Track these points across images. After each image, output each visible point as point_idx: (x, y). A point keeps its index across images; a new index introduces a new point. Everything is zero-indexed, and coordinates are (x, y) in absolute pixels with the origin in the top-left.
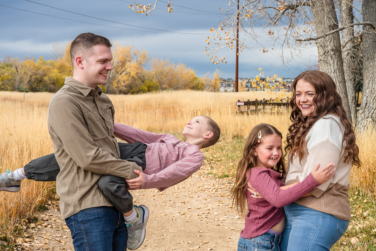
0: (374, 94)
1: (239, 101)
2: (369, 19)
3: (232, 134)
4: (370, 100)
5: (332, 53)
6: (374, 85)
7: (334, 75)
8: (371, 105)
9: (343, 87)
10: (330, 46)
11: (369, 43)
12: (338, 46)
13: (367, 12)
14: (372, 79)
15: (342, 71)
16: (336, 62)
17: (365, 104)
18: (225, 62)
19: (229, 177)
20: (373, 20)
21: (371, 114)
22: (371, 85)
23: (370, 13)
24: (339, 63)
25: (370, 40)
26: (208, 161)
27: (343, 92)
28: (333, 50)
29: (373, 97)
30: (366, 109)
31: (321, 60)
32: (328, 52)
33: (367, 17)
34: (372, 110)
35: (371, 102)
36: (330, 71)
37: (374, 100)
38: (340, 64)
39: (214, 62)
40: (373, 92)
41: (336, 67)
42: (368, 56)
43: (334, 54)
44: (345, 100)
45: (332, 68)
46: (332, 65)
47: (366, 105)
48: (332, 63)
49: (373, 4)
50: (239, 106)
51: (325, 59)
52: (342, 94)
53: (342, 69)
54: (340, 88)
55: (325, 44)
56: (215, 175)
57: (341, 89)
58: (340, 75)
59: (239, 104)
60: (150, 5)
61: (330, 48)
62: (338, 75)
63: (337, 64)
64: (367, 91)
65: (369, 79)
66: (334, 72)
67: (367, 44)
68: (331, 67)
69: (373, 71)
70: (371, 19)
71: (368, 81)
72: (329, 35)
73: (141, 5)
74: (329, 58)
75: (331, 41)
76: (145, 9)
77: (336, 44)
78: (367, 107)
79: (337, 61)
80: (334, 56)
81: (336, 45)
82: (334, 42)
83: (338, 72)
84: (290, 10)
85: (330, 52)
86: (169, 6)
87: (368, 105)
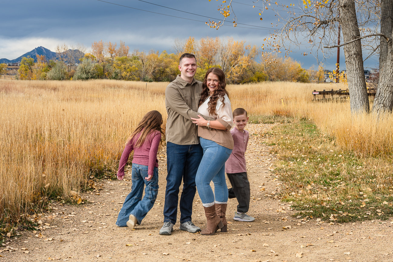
0: (385, 86)
1: (315, 91)
2: (385, 31)
4: (382, 91)
5: (354, 56)
6: (385, 80)
7: (356, 72)
8: (383, 95)
9: (362, 81)
10: (353, 51)
11: (384, 49)
12: (359, 51)
13: (384, 26)
14: (384, 75)
15: (362, 69)
16: (357, 62)
17: (379, 94)
18: (276, 62)
20: (388, 32)
21: (382, 101)
22: (383, 80)
23: (386, 26)
24: (359, 63)
25: (384, 47)
26: (269, 135)
27: (363, 84)
28: (355, 54)
29: (385, 89)
30: (379, 97)
31: (346, 61)
32: (352, 55)
33: (383, 29)
34: (384, 99)
35: (383, 92)
36: (353, 69)
37: (385, 91)
38: (361, 64)
39: (268, 62)
40: (385, 85)
41: (357, 67)
42: (383, 58)
43: (356, 57)
44: (364, 91)
45: (354, 67)
46: (354, 65)
47: (379, 95)
48: (354, 63)
49: (388, 19)
50: (315, 95)
51: (350, 61)
52: (362, 86)
54: (360, 82)
55: (349, 50)
57: (361, 82)
58: (361, 72)
59: (315, 93)
60: (219, 22)
61: (353, 52)
62: (359, 72)
63: (358, 64)
64: (381, 84)
65: (382, 75)
66: (356, 70)
67: (382, 49)
68: (353, 67)
69: (385, 69)
70: (386, 31)
71: (381, 76)
72: (353, 42)
73: (214, 22)
74: (352, 60)
75: (354, 47)
76: (216, 25)
77: (358, 49)
78: (380, 96)
79: (358, 62)
80: (356, 58)
81: (357, 50)
82: (356, 48)
83: (359, 70)
85: (353, 55)
86: (234, 22)
87: (381, 94)
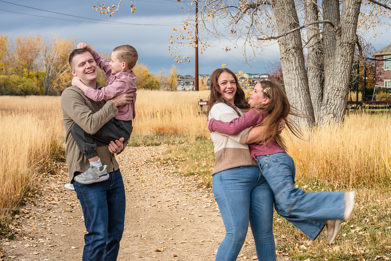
0: (335, 90)
1: (201, 100)
2: (329, 17)
3: (195, 135)
4: (331, 97)
5: (293, 51)
6: (334, 82)
7: (296, 72)
8: (332, 101)
9: (305, 84)
10: (291, 44)
11: (329, 40)
12: (299, 44)
13: (327, 10)
14: (332, 76)
15: (303, 68)
16: (297, 59)
17: (327, 100)
18: (188, 61)
19: (195, 175)
20: (333, 18)
21: (332, 110)
22: (332, 82)
23: (330, 11)
24: (300, 60)
25: (330, 38)
26: (172, 161)
27: (305, 88)
28: (294, 48)
29: (334, 94)
30: (327, 105)
31: (283, 58)
32: (290, 49)
33: (327, 15)
34: (334, 106)
35: (332, 98)
36: (292, 68)
37: (335, 97)
38: (302, 61)
39: (177, 61)
40: (334, 88)
41: (297, 65)
42: (328, 53)
43: (296, 52)
44: (307, 97)
45: (294, 65)
46: (294, 62)
47: (327, 102)
48: (293, 61)
49: (333, 2)
50: (201, 106)
51: (287, 57)
52: (304, 91)
53: (303, 67)
54: (301, 85)
55: (286, 42)
56: (180, 173)
57: (303, 86)
58: (302, 72)
59: (201, 104)
60: (113, 6)
61: (291, 46)
62: (300, 72)
63: (299, 62)
64: (329, 88)
65: (330, 76)
66: (296, 70)
67: (327, 41)
68: (292, 65)
69: (334, 68)
70: (331, 17)
71: (329, 77)
72: (290, 33)
73: (104, 6)
74: (291, 56)
75: (292, 39)
76: (109, 10)
77: (298, 41)
78: (328, 103)
79: (299, 59)
80: (295, 53)
81: (297, 43)
82: (295, 40)
83: (299, 69)
84: (251, 9)
85: (291, 49)
86: (132, 6)
87: (329, 101)
